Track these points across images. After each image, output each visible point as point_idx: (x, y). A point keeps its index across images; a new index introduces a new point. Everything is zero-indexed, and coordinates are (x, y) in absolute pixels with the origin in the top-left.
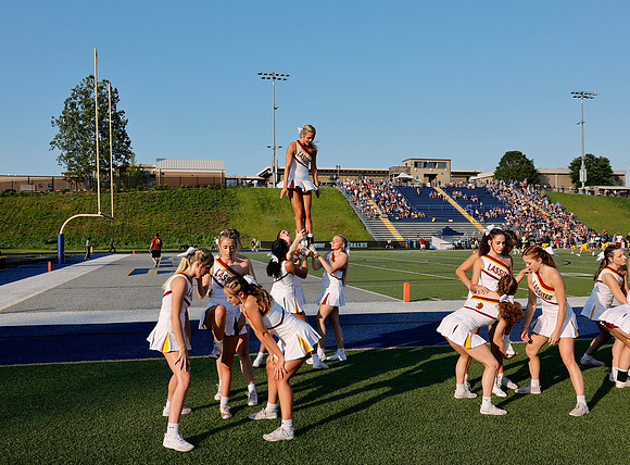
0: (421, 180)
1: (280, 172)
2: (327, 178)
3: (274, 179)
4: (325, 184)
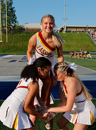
1: (67, 27)
2: (83, 30)
3: (65, 30)
4: (83, 32)
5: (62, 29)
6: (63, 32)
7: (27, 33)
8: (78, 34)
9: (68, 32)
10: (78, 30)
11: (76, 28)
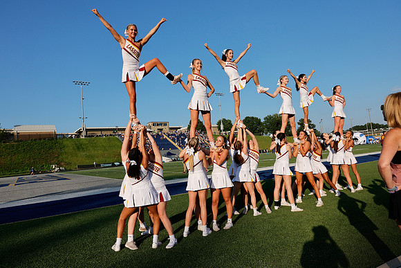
0: (156, 131)
1: (87, 130)
2: (111, 132)
3: (84, 134)
4: (111, 135)
5: (80, 132)
6: (81, 137)
7: (18, 141)
8: (104, 139)
9: (89, 136)
10: (104, 133)
11: (101, 130)
